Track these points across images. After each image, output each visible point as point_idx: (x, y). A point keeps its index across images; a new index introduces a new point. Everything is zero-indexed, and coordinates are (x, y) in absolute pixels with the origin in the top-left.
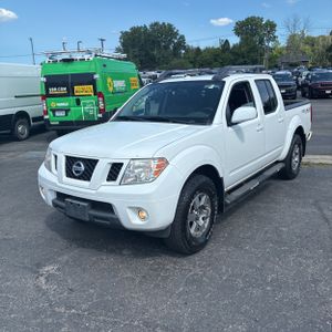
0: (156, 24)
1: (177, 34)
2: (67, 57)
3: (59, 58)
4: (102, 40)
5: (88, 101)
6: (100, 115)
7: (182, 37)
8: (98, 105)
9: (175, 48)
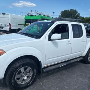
0: (72, 10)
1: (77, 13)
2: (32, 14)
3: (30, 14)
4: (53, 12)
5: (35, 28)
6: (38, 32)
7: (79, 14)
8: (38, 29)
9: (76, 17)
